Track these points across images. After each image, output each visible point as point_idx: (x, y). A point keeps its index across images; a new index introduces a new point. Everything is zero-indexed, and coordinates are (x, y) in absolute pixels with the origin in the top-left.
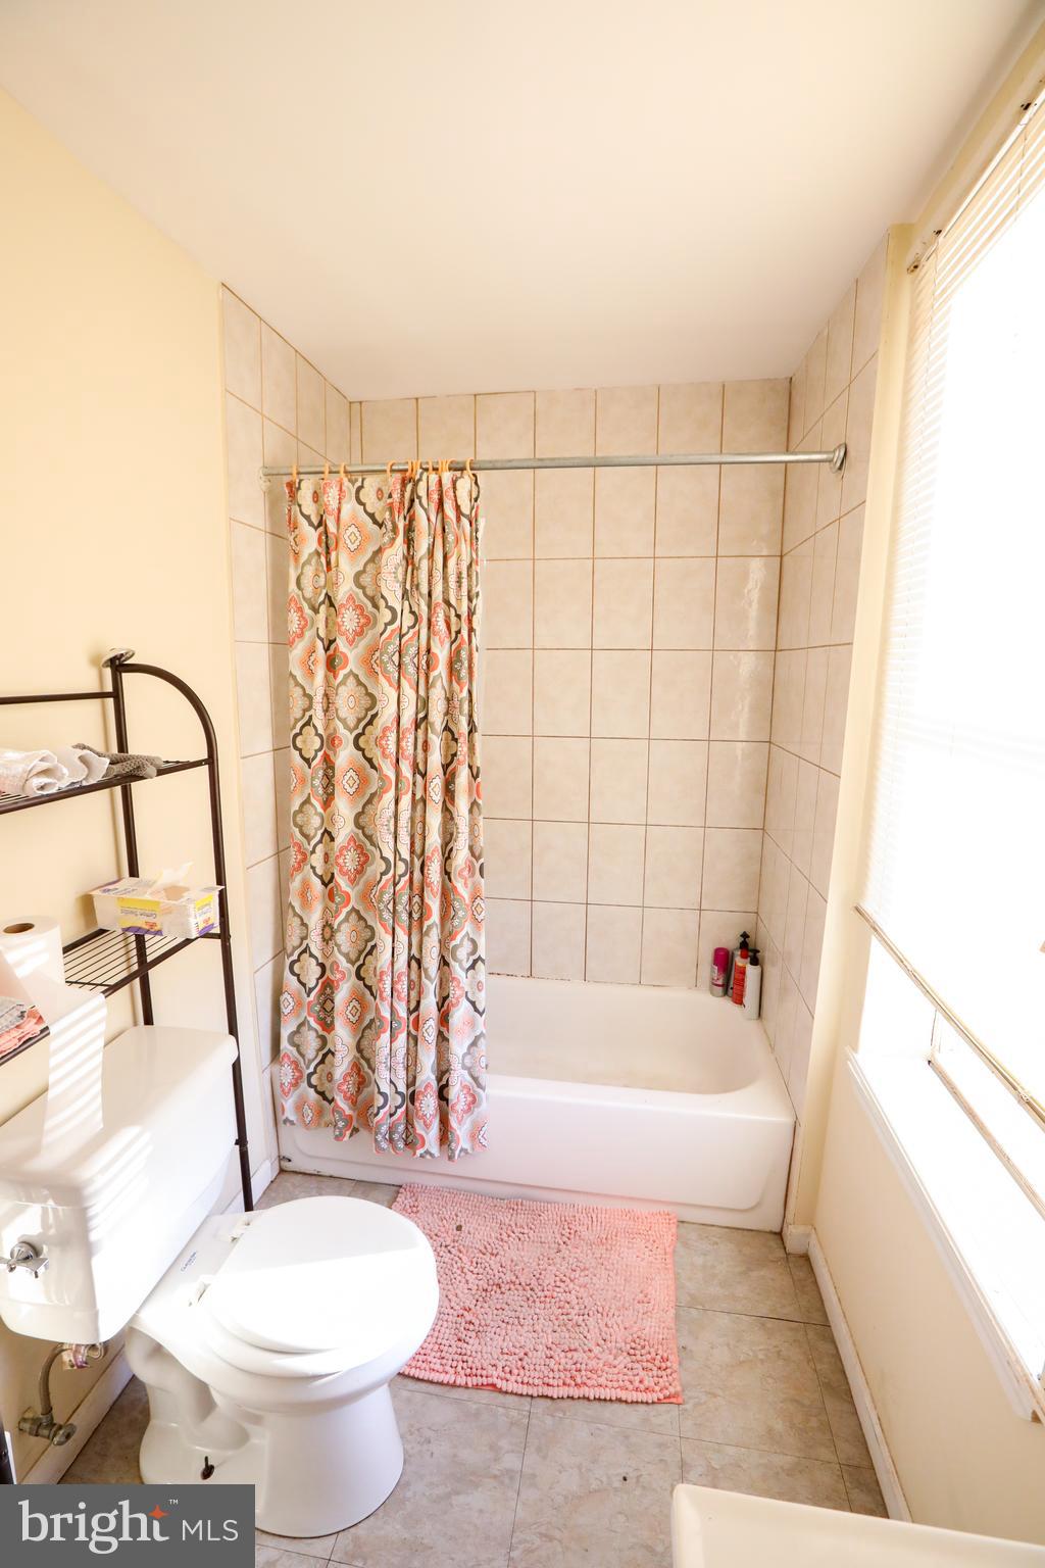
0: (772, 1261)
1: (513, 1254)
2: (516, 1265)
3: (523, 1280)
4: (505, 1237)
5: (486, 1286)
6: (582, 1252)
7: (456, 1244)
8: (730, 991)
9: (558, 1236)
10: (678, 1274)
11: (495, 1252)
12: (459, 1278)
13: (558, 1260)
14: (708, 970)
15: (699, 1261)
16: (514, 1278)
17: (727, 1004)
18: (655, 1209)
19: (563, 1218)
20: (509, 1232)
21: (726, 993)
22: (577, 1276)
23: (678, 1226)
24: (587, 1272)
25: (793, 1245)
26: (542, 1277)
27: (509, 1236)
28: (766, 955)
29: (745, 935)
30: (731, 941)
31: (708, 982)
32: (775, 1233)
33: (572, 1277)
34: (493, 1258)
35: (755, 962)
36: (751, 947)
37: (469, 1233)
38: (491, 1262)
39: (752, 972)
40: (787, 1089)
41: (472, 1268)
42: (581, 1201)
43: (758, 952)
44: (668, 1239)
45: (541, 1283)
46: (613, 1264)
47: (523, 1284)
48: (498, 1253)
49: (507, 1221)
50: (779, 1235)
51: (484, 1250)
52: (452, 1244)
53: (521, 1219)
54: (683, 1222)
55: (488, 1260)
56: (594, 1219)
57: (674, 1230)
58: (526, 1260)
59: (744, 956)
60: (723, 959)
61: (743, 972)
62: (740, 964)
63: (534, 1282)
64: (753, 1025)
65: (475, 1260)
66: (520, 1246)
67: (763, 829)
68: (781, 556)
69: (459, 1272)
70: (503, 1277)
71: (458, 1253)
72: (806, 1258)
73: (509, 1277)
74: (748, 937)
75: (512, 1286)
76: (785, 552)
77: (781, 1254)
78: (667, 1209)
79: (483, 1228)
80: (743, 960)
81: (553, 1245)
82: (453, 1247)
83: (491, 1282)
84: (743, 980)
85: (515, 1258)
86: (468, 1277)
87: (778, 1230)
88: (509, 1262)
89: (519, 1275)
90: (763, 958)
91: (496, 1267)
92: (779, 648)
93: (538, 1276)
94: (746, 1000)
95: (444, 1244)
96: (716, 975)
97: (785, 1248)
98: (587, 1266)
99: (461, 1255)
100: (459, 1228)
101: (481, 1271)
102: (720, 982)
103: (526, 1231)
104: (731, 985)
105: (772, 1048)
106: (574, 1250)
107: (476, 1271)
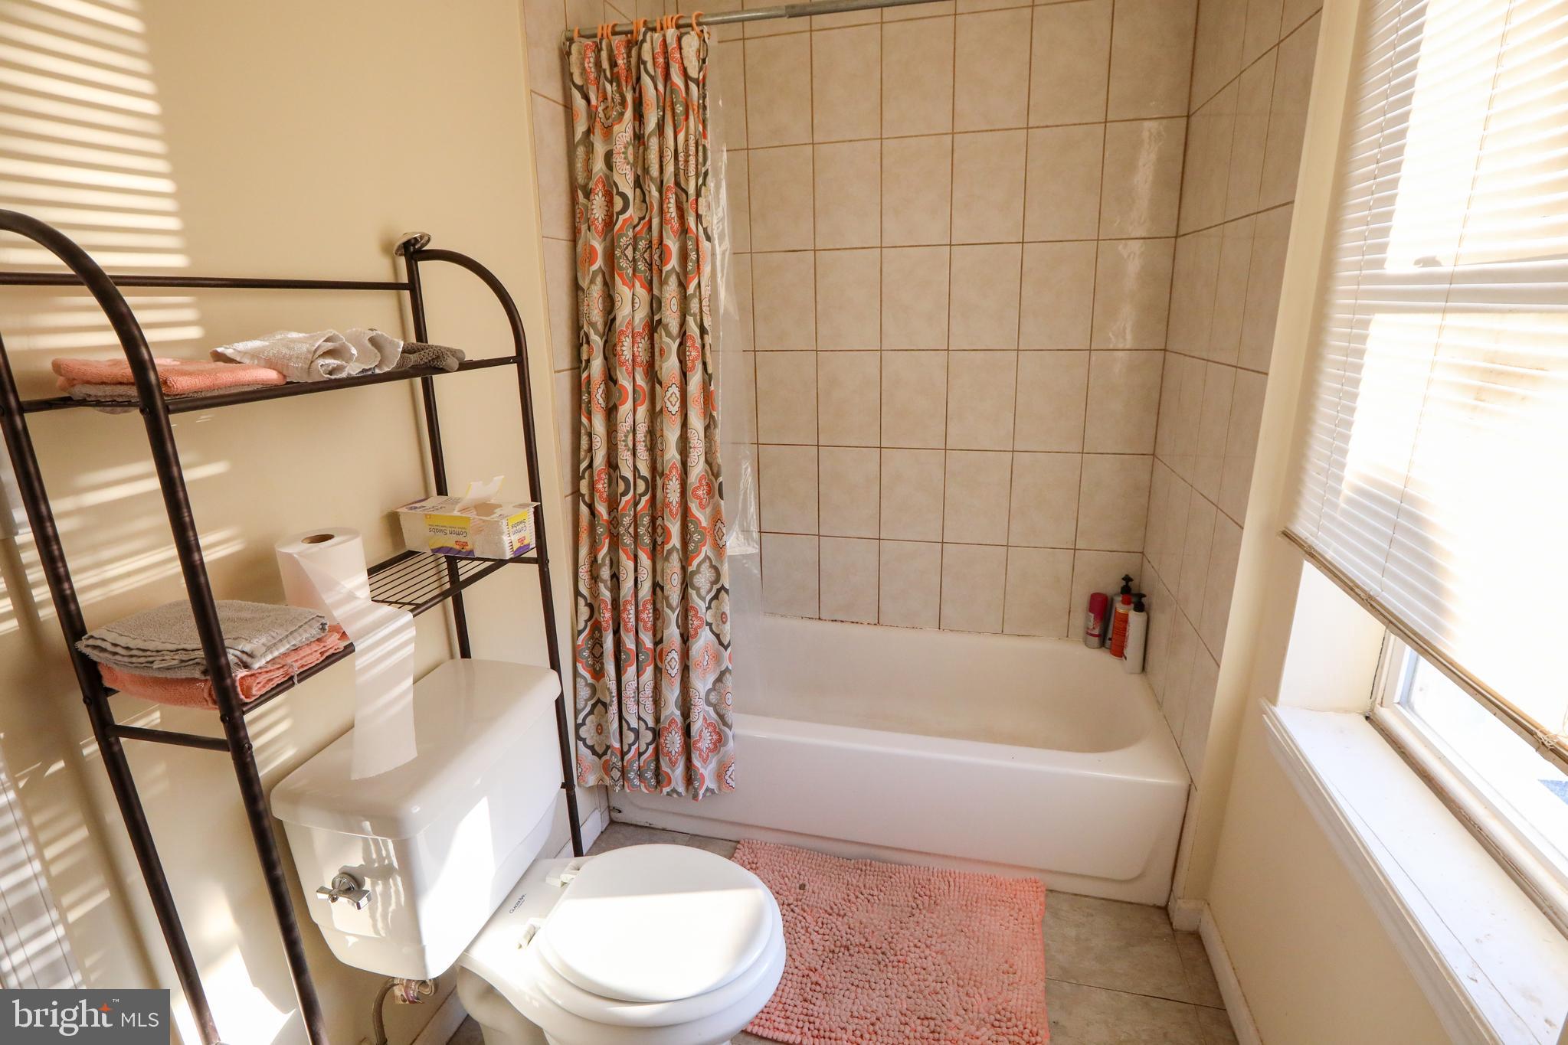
0: (1156, 937)
1: (862, 916)
2: (865, 927)
3: (873, 943)
4: (852, 897)
5: (832, 947)
6: (938, 917)
7: (800, 903)
8: (1108, 642)
9: (911, 899)
10: (1048, 945)
11: (842, 913)
12: (803, 937)
13: (912, 925)
14: (1082, 618)
15: (1072, 932)
16: (863, 941)
17: (1103, 659)
18: (1020, 875)
19: (917, 882)
20: (857, 894)
21: (1102, 644)
22: (934, 942)
23: (1046, 896)
24: (944, 939)
25: (1180, 921)
26: (894, 940)
27: (857, 897)
28: (1154, 601)
29: (1127, 579)
30: (1110, 585)
31: (1081, 632)
32: (1159, 908)
33: (928, 942)
34: (840, 919)
35: (1140, 607)
36: (1134, 591)
37: (813, 892)
38: (838, 923)
39: (1136, 620)
40: (1178, 749)
41: (817, 929)
42: (936, 865)
43: (1144, 596)
44: (1036, 908)
45: (893, 945)
46: (973, 931)
47: (874, 947)
48: (845, 915)
49: (855, 881)
50: (1164, 910)
51: (831, 911)
52: (795, 903)
53: (871, 881)
54: (1051, 891)
55: (835, 920)
56: (952, 883)
57: (1042, 899)
58: (876, 922)
59: (1126, 602)
60: (1100, 606)
61: (1125, 620)
62: (1121, 611)
63: (885, 945)
64: (1136, 681)
65: (820, 920)
66: (870, 908)
67: (1153, 455)
68: (1188, 117)
69: (803, 931)
70: (852, 939)
71: (802, 912)
72: (1196, 937)
73: (858, 939)
74: (1131, 580)
75: (861, 949)
76: (1191, 113)
77: (1167, 930)
78: (1032, 876)
79: (829, 888)
80: (1126, 607)
81: (906, 909)
82: (797, 906)
83: (838, 943)
84: (1125, 629)
85: (864, 920)
86: (813, 937)
87: (1162, 903)
88: (858, 925)
89: (870, 938)
90: (1150, 605)
91: (844, 929)
92: (1181, 232)
93: (890, 939)
94: (1128, 652)
95: (786, 902)
96: (1091, 624)
97: (1171, 924)
98: (944, 932)
99: (805, 915)
100: (802, 887)
101: (828, 931)
102: (1096, 632)
103: (876, 893)
104: (1110, 635)
105: (1160, 704)
106: (928, 915)
107: (821, 931)
